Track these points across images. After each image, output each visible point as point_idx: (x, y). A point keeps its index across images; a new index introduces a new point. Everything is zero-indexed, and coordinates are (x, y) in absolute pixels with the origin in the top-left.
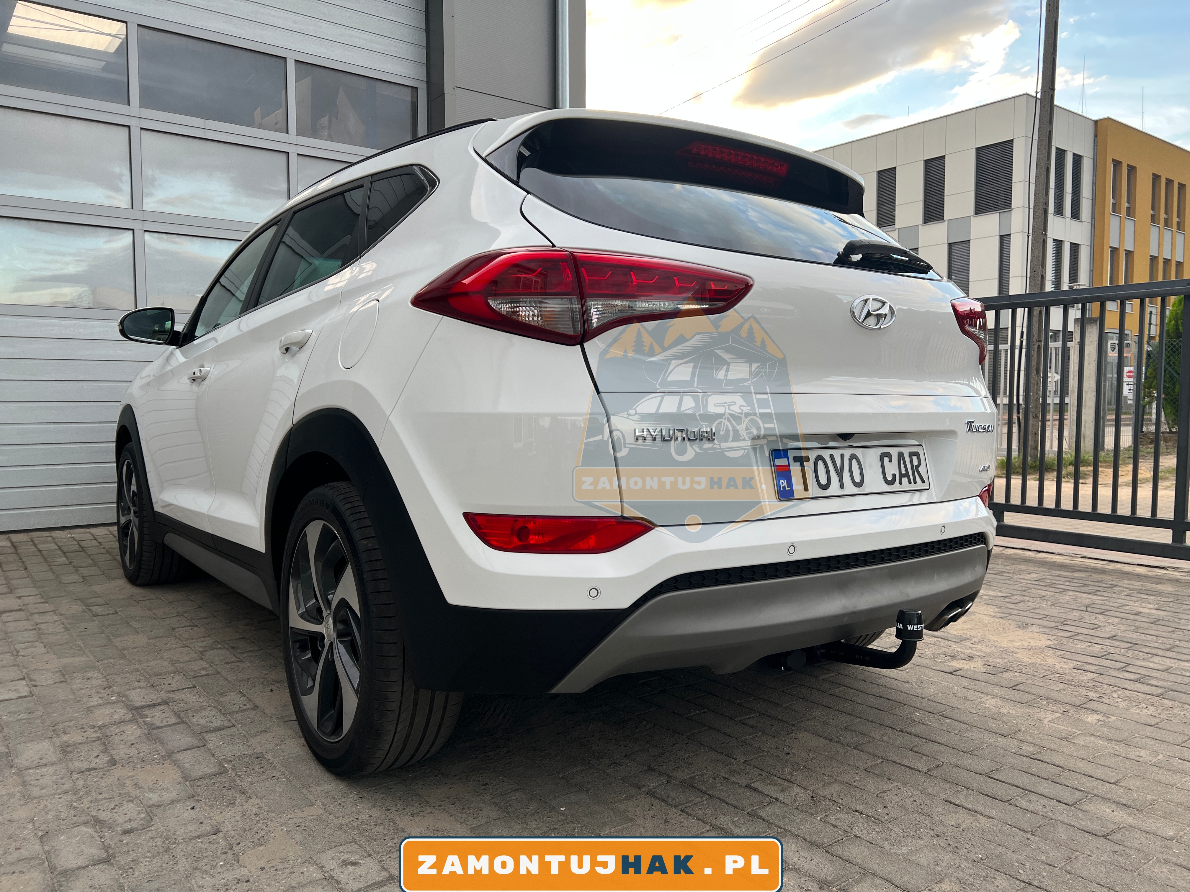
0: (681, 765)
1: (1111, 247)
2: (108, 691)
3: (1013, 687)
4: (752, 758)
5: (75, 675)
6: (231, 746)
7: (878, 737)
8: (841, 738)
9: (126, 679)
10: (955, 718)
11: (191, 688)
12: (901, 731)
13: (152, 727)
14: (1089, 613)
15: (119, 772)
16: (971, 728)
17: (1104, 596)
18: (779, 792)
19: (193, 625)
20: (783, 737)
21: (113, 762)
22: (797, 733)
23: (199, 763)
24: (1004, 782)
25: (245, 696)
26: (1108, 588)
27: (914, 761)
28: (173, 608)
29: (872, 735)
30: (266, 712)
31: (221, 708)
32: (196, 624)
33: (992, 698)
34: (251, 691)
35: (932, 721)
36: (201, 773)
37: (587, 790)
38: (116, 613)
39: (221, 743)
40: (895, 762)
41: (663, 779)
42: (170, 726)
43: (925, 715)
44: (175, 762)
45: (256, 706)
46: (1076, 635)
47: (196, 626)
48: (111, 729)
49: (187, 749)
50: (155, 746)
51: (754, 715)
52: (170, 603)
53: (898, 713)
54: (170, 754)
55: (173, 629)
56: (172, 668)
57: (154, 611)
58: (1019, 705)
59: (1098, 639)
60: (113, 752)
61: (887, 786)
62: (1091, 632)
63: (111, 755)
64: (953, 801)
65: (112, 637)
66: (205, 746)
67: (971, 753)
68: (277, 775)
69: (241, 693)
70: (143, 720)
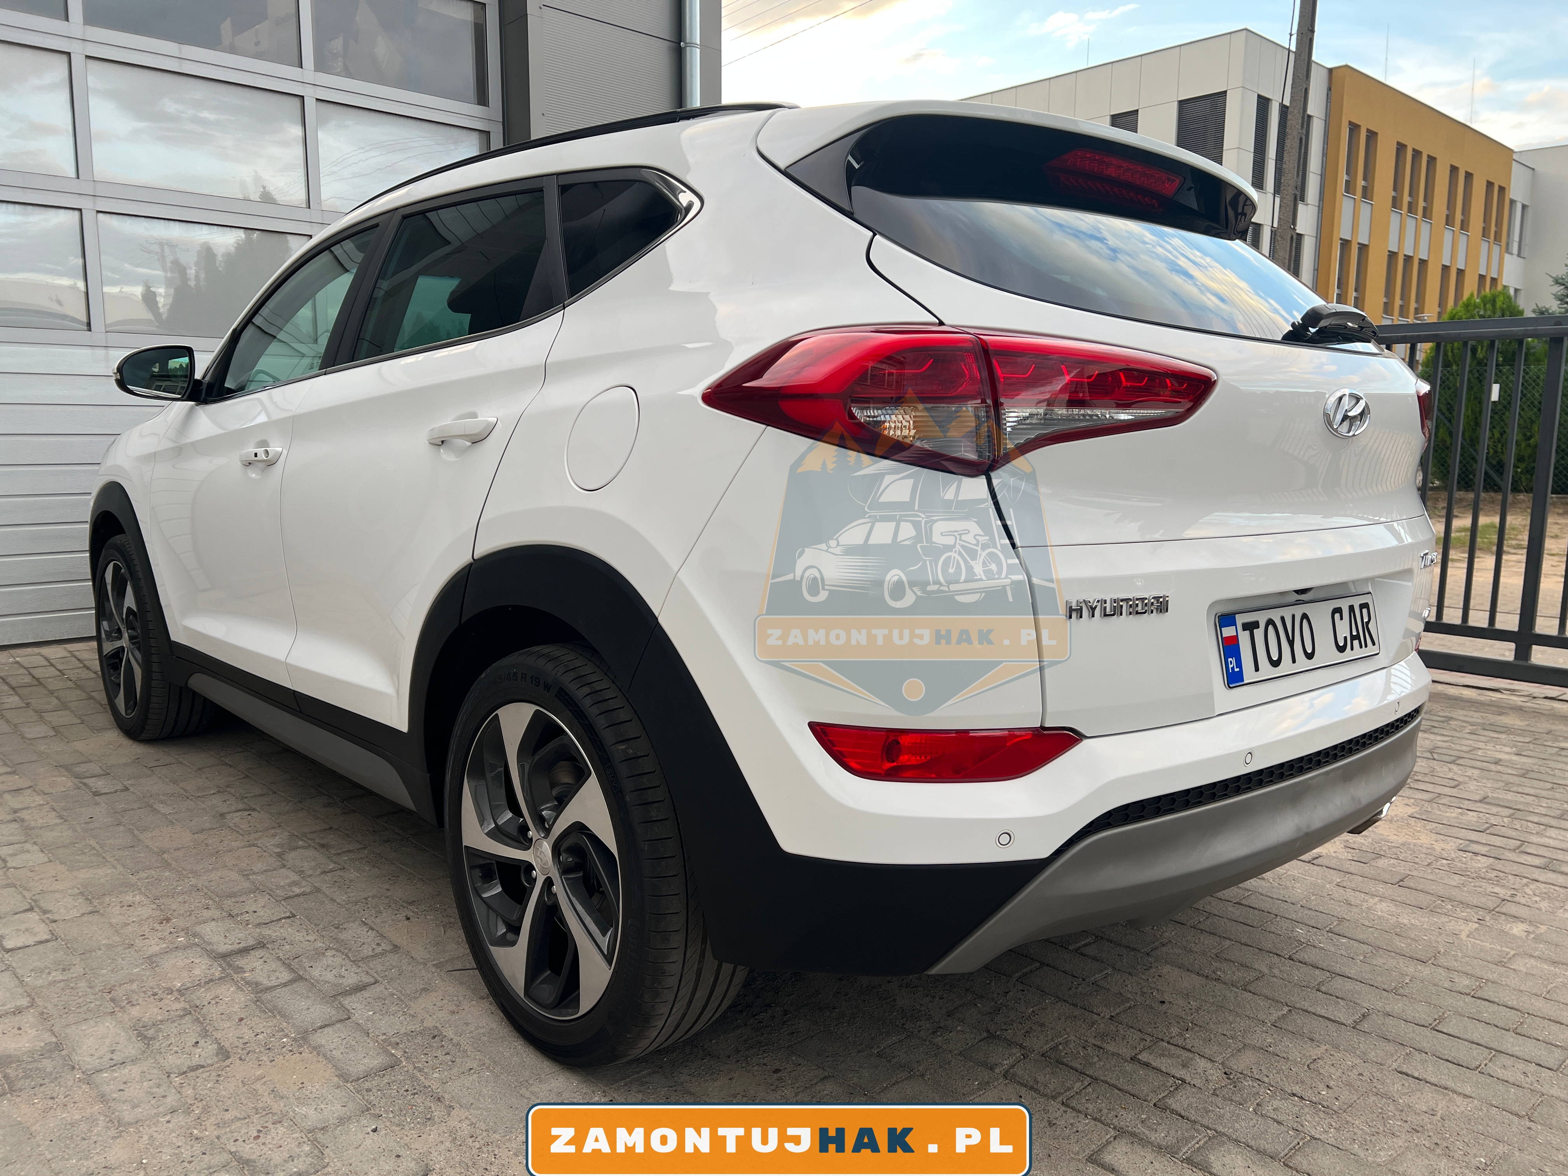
0: (1031, 1028)
1: (1341, 239)
2: (168, 928)
3: (1399, 882)
4: (1118, 1011)
5: (107, 899)
6: (387, 1018)
7: (1266, 970)
8: (1219, 973)
9: (186, 905)
10: (1350, 936)
11: (289, 917)
12: (1290, 958)
13: (258, 990)
14: (1439, 762)
15: (239, 1070)
16: (1377, 951)
17: (1443, 735)
18: (1180, 1067)
19: (247, 807)
20: (1143, 974)
21: (224, 1053)
22: (1157, 967)
23: (352, 1048)
24: (1458, 1038)
25: (373, 929)
26: (1443, 722)
27: (1330, 1009)
28: (207, 778)
29: (1256, 966)
30: (413, 954)
31: (346, 951)
32: (254, 807)
33: (1381, 900)
34: (378, 920)
35: (1322, 940)
36: (361, 1068)
37: (923, 1075)
38: (127, 789)
39: (371, 1013)
40: (1306, 1011)
41: (1017, 1052)
42: (285, 985)
43: (1309, 931)
44: (317, 1049)
45: (395, 946)
46: (1438, 797)
47: (254, 810)
48: (198, 993)
49: (326, 1026)
50: (275, 1021)
51: (1089, 940)
52: (199, 769)
53: (1273, 929)
54: (303, 1037)
55: (222, 815)
56: (247, 885)
57: (182, 785)
58: (1419, 912)
59: (1467, 802)
60: (218, 1035)
61: (1316, 1052)
62: (1454, 792)
63: (217, 1041)
64: (1410, 1072)
65: (136, 832)
66: (349, 1018)
67: (1395, 991)
68: (475, 1065)
69: (366, 924)
70: (240, 976)
